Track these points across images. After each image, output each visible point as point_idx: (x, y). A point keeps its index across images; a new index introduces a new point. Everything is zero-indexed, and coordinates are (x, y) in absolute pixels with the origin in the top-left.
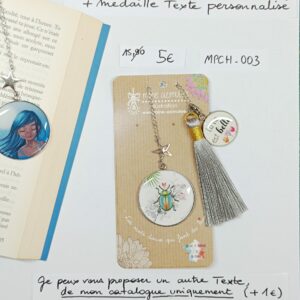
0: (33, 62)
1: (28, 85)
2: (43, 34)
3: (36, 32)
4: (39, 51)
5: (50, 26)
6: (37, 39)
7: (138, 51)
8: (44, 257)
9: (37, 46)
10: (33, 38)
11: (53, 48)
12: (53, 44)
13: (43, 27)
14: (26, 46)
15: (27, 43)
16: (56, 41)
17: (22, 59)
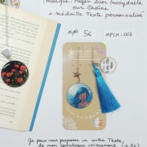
0: (27, 42)
1: (24, 52)
2: (31, 29)
3: (28, 28)
4: (29, 36)
5: (34, 25)
6: (29, 31)
7: (75, 32)
8: (31, 130)
9: (28, 34)
10: (26, 30)
11: (36, 35)
12: (36, 33)
13: (31, 26)
14: (23, 34)
15: (24, 33)
16: (37, 32)
17: (22, 40)
